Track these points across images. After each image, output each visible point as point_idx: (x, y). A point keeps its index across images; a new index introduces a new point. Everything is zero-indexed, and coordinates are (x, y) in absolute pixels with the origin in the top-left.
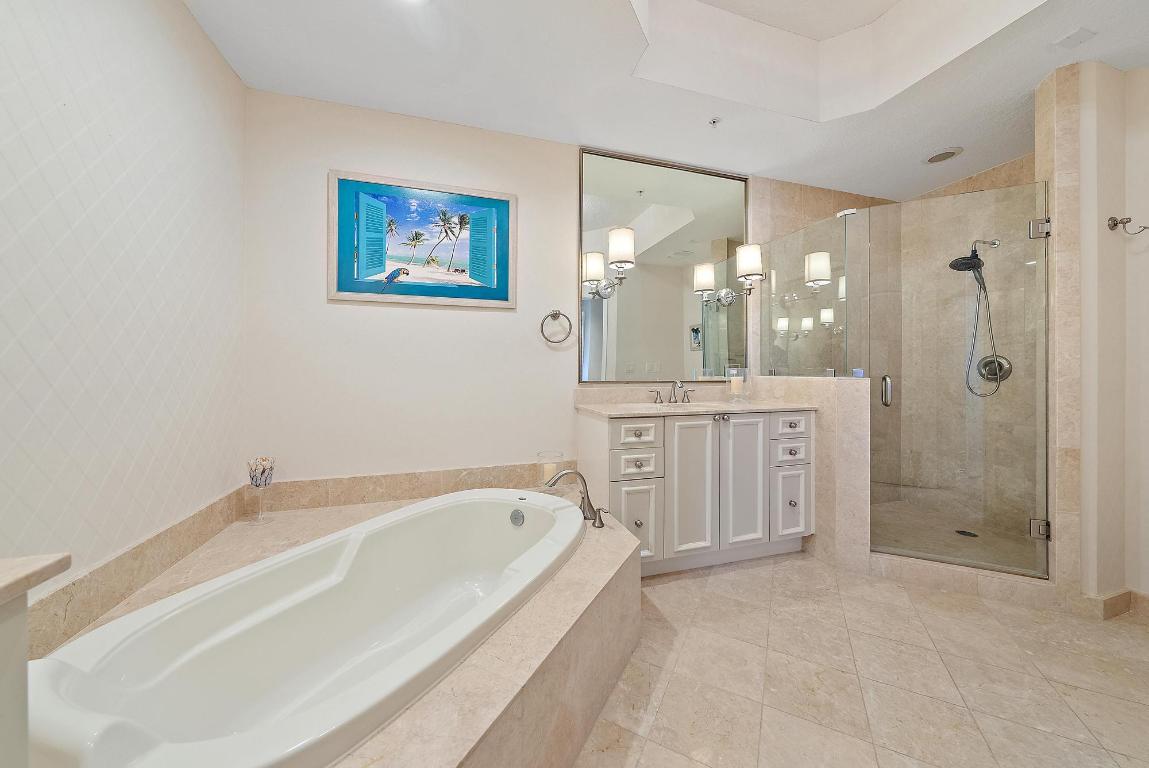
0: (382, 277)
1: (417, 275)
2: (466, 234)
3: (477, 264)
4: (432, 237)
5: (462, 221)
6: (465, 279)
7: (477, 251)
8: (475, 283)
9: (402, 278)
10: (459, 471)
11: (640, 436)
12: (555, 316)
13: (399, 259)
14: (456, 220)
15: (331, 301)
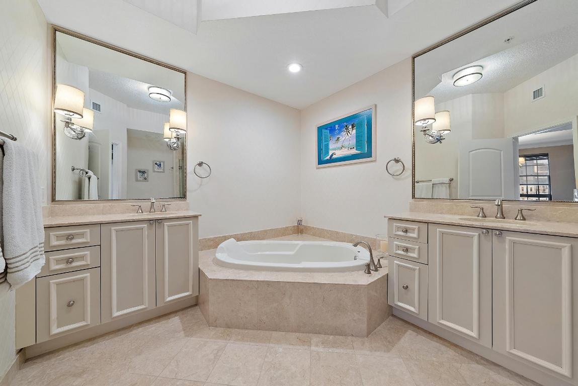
0: (328, 157)
1: (339, 154)
2: (354, 131)
3: (359, 144)
4: (343, 137)
5: (353, 127)
6: (354, 151)
7: (359, 138)
8: (358, 152)
9: (334, 156)
10: (352, 235)
11: (406, 231)
12: (397, 161)
13: (333, 149)
14: (350, 127)
15: (317, 168)
